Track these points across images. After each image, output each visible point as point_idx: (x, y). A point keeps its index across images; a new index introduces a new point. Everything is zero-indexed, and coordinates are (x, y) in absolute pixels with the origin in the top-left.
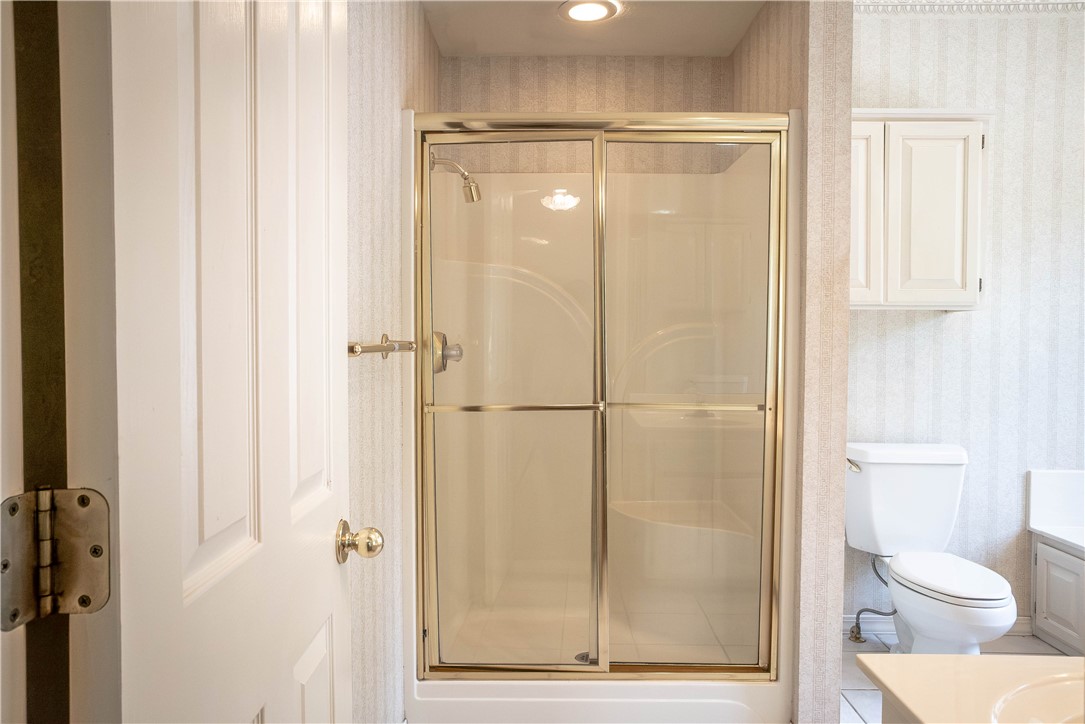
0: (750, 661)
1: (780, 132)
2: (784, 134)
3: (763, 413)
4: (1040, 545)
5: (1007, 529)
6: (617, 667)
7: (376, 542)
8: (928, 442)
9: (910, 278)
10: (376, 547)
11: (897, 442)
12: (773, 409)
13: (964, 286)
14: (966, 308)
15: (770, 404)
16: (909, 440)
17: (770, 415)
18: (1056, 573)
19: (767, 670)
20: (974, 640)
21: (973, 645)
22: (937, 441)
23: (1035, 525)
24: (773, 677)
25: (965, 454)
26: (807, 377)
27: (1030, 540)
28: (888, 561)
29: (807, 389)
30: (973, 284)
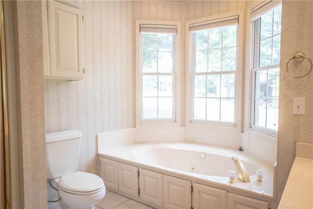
4: (102, 158)
5: (92, 156)
9: (60, 66)
13: (79, 71)
14: (78, 79)
18: (107, 166)
23: (100, 152)
25: (81, 133)
26: (22, 112)
27: (98, 157)
28: (57, 180)
29: (23, 118)
30: (81, 71)
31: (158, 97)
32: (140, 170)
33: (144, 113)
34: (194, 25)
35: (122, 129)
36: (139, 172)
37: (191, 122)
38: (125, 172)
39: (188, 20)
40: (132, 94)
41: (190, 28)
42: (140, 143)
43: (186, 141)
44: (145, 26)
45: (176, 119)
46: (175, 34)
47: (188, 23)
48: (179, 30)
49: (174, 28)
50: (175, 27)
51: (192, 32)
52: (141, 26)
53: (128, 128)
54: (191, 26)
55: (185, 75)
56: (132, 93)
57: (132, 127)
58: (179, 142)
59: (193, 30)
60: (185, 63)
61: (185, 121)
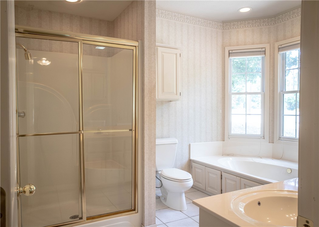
0: (129, 208)
1: (136, 46)
2: (137, 47)
3: (132, 131)
4: (193, 163)
5: (185, 160)
6: (88, 218)
7: (33, 189)
8: (167, 138)
9: (164, 92)
10: (33, 191)
11: (159, 138)
12: (135, 130)
13: (177, 94)
14: (176, 100)
15: (134, 129)
16: (162, 138)
17: (134, 132)
18: (196, 170)
19: (134, 210)
20: (183, 191)
21: (183, 192)
22: (169, 137)
23: (192, 158)
24: (136, 212)
25: (177, 140)
26: (145, 120)
27: (190, 162)
28: (160, 172)
29: (145, 124)
30: (179, 94)
31: (246, 114)
32: (223, 174)
33: (232, 129)
34: (283, 46)
35: (212, 141)
36: (221, 175)
37: (280, 139)
38: (210, 175)
39: (277, 41)
40: (221, 112)
41: (279, 48)
42: (228, 155)
43: (274, 157)
44: (234, 51)
45: (264, 135)
46: (264, 56)
47: (277, 45)
48: (268, 52)
49: (262, 50)
50: (264, 50)
51: (281, 53)
52: (230, 52)
53: (218, 141)
54: (280, 47)
55: (274, 94)
56: (221, 110)
57: (221, 141)
58: (267, 157)
59: (282, 51)
60: (274, 82)
61: (273, 138)
